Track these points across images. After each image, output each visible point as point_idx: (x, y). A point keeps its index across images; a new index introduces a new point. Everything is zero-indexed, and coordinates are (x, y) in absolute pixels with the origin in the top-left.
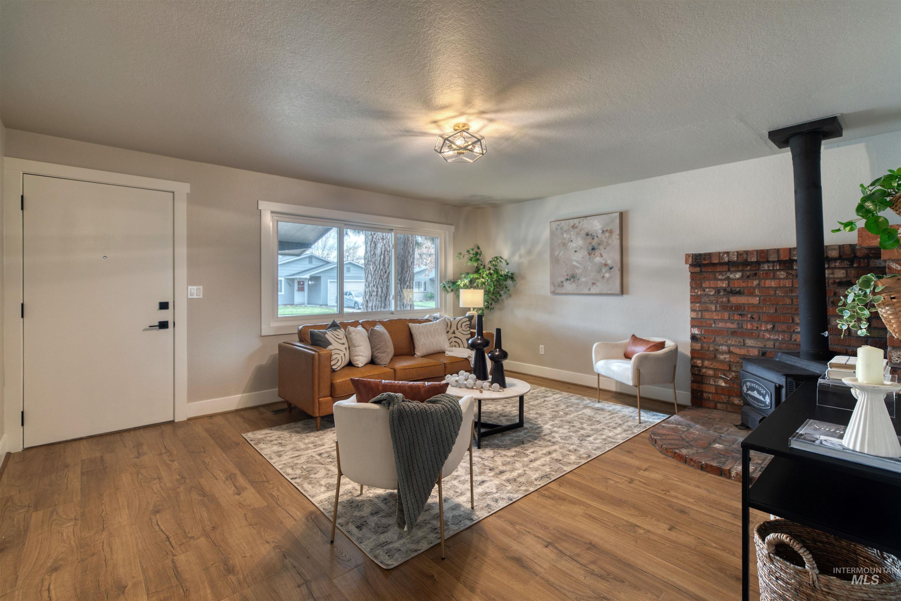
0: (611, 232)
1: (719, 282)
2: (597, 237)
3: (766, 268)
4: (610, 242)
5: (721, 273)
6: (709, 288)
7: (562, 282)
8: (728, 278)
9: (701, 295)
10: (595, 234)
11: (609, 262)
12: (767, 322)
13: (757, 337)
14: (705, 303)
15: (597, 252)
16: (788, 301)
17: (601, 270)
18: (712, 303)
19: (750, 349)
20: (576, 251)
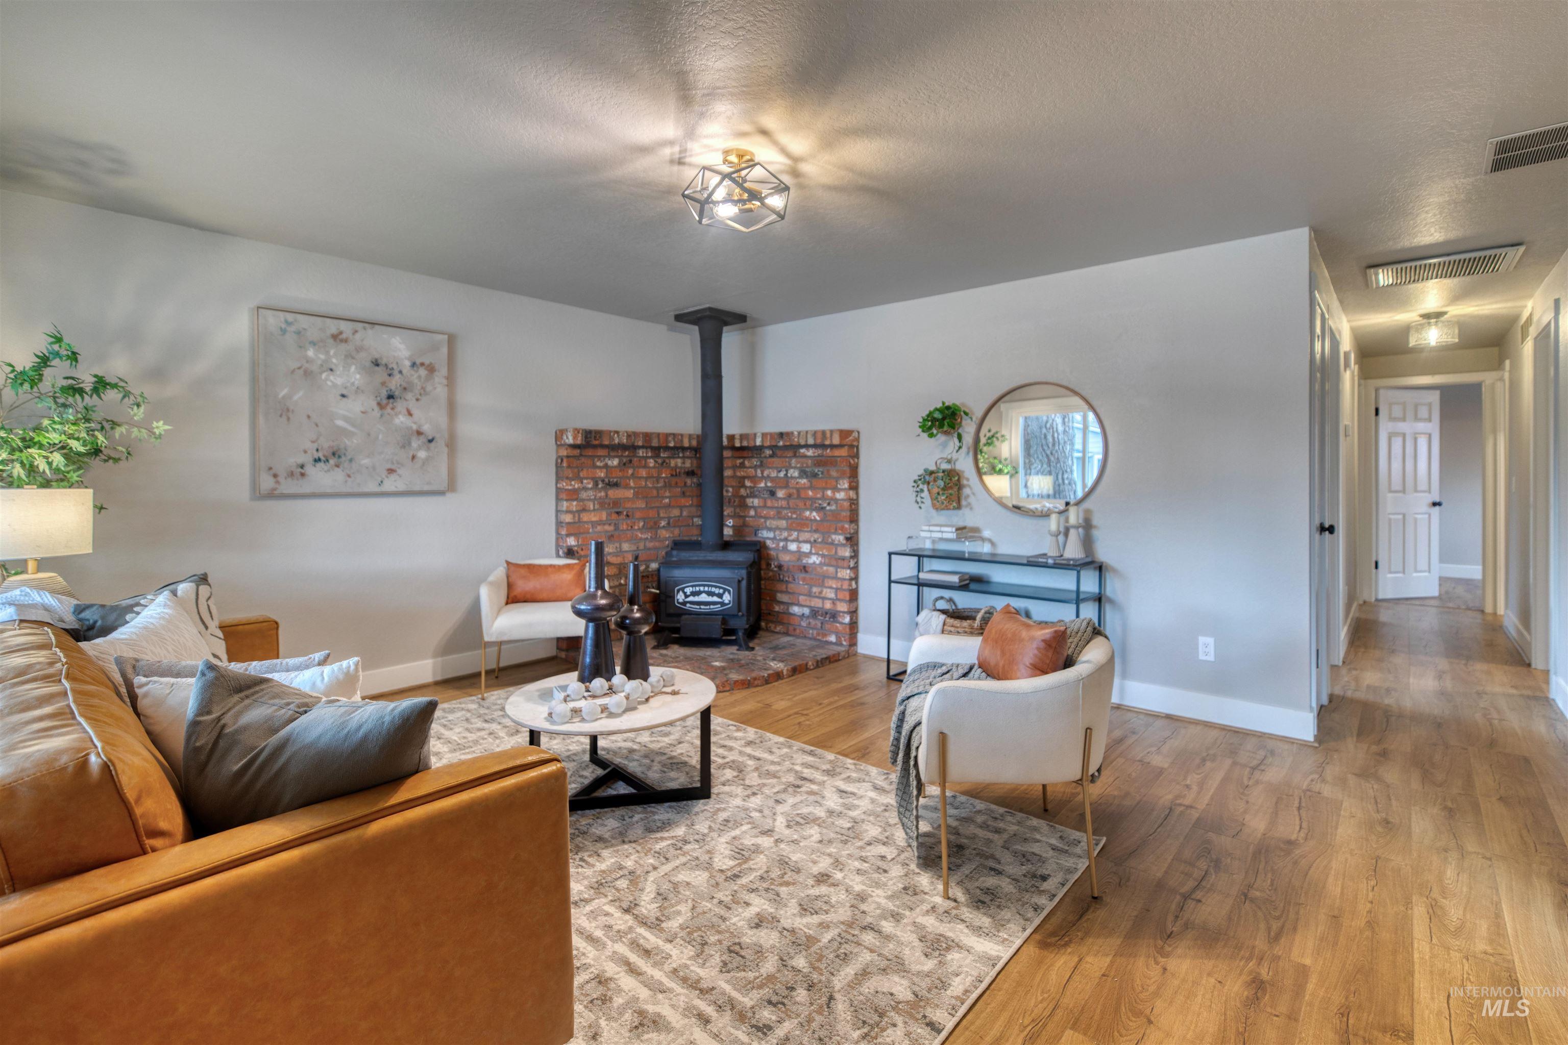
0: (431, 369)
1: (598, 471)
2: (400, 372)
3: (641, 454)
4: (429, 388)
5: (599, 457)
6: (586, 478)
7: (302, 467)
8: (606, 466)
9: (579, 488)
10: (395, 366)
11: (426, 428)
12: (639, 519)
13: (629, 540)
14: (583, 500)
15: (400, 406)
16: (655, 492)
17: (410, 443)
18: (590, 500)
19: (625, 554)
20: (343, 396)
